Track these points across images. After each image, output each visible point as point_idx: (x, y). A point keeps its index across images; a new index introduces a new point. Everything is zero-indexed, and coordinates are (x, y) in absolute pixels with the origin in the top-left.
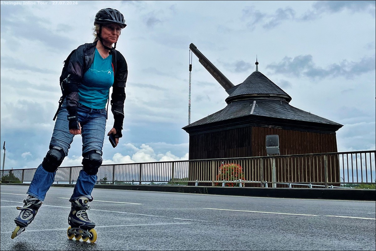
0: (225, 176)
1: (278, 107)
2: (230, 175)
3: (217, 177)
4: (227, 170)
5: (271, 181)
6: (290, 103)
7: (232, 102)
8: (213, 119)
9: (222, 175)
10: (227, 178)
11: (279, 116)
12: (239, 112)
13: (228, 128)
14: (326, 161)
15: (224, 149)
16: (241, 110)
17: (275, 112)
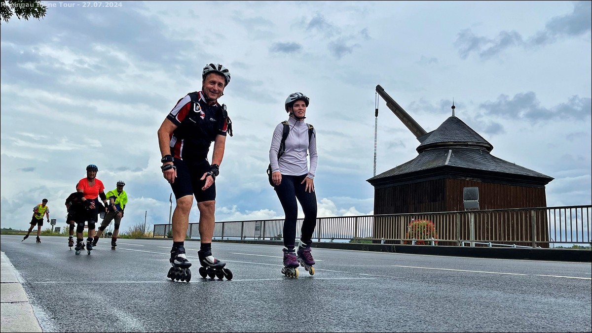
0: (415, 234)
1: (477, 157)
2: (421, 234)
3: (407, 235)
4: (418, 228)
5: (468, 239)
6: (491, 153)
7: (425, 151)
8: (402, 170)
9: (413, 233)
10: (418, 236)
11: (478, 167)
12: (432, 162)
13: (419, 181)
14: (534, 216)
15: (414, 204)
16: (433, 161)
17: (473, 162)
